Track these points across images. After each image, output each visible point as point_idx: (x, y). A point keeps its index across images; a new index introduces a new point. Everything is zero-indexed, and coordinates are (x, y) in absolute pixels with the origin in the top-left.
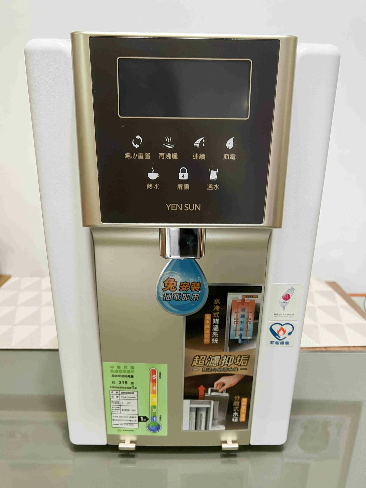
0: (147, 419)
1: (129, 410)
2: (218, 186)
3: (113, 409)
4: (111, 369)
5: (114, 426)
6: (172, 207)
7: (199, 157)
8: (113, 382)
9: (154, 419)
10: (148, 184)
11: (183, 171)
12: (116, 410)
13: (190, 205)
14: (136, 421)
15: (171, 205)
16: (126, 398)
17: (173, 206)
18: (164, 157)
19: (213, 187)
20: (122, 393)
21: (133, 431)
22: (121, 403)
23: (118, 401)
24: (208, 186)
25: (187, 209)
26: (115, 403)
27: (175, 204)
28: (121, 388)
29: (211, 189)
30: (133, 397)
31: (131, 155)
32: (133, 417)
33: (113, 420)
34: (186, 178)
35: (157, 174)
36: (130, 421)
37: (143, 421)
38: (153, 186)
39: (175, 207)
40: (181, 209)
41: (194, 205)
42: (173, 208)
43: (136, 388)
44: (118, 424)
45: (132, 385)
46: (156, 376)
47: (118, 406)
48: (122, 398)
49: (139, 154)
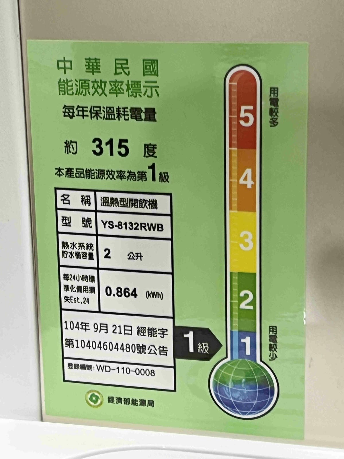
0: (215, 346)
1: (134, 294)
3: (67, 288)
4: (61, 75)
5: (71, 374)
8: (68, 145)
9: (242, 347)
12: (79, 289)
14: (163, 350)
16: (123, 232)
20: (105, 201)
21: (151, 403)
22: (102, 253)
23: (90, 246)
26: (78, 255)
28: (101, 173)
30: (152, 227)
32: (152, 332)
33: (70, 343)
36: (141, 349)
37: (197, 356)
43: (164, 178)
44: (90, 367)
45: (150, 161)
46: (254, 112)
47: (89, 273)
48: (108, 231)
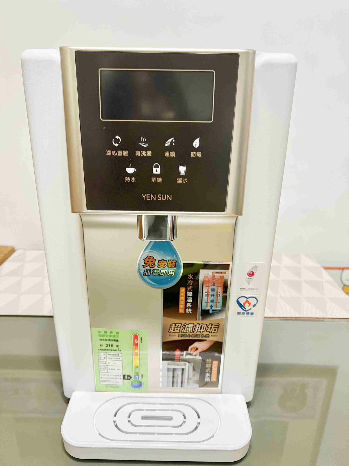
0: (131, 377)
1: (115, 369)
2: (187, 179)
3: (101, 369)
4: (99, 334)
5: (102, 383)
6: (147, 197)
7: (170, 155)
8: (101, 345)
9: (136, 378)
10: (126, 178)
11: (157, 166)
12: (103, 369)
13: (162, 195)
14: (121, 379)
15: (146, 195)
16: (113, 359)
17: (148, 196)
18: (140, 154)
19: (182, 180)
20: (108, 355)
21: (118, 387)
22: (108, 363)
23: (105, 362)
24: (178, 179)
25: (159, 198)
26: (103, 363)
27: (150, 195)
28: (107, 350)
29: (180, 182)
30: (118, 359)
31: (111, 153)
32: (118, 376)
33: (101, 378)
34: (159, 172)
35: (134, 169)
36: (116, 378)
37: (127, 379)
38: (131, 179)
39: (149, 197)
40: (155, 199)
41: (166, 195)
42: (148, 198)
43: (120, 351)
44: (106, 382)
45: (117, 348)
46: (138, 341)
47: (105, 366)
48: (109, 359)
49: (118, 151)
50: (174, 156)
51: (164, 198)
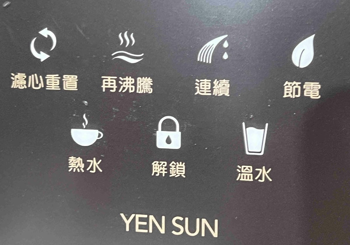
2: (269, 170)
6: (138, 223)
7: (212, 89)
10: (72, 159)
11: (169, 126)
13: (187, 219)
15: (135, 217)
17: (141, 219)
18: (115, 87)
19: (255, 173)
24: (240, 169)
25: (178, 230)
27: (146, 216)
29: (248, 180)
31: (27, 80)
34: (176, 144)
35: (97, 132)
38: (87, 165)
39: (145, 223)
40: (162, 231)
41: (198, 220)
42: (141, 227)
49: (48, 76)
50: (227, 94)
51: (192, 228)
